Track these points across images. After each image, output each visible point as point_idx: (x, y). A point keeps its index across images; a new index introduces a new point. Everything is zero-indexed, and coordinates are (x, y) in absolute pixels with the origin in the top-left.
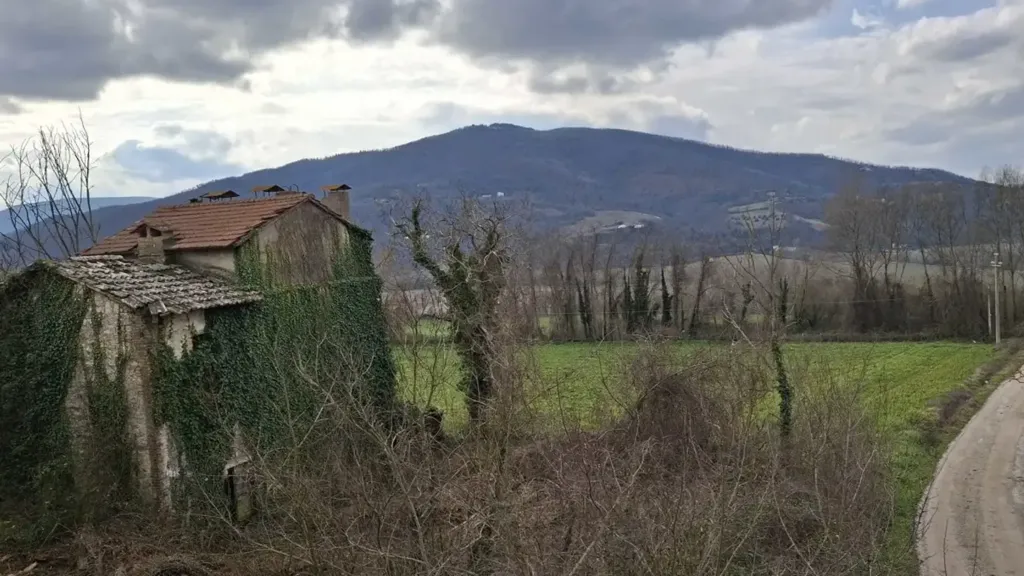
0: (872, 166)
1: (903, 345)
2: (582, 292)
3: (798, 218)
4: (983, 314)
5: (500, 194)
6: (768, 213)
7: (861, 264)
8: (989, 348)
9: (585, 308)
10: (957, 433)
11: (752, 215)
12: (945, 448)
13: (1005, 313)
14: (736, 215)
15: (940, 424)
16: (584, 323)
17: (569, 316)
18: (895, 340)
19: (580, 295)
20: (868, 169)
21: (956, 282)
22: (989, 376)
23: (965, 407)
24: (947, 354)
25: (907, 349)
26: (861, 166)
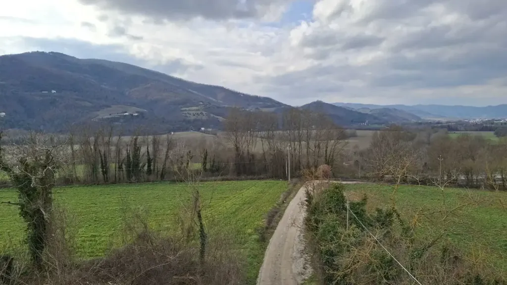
0: (243, 94)
1: (253, 182)
2: (103, 159)
3: (212, 115)
4: (284, 167)
5: (53, 91)
6: (199, 112)
7: (238, 145)
8: (286, 183)
9: (104, 166)
10: (273, 233)
11: (191, 112)
12: (268, 243)
13: (292, 166)
14: (185, 112)
15: (267, 228)
16: (104, 175)
17: (94, 169)
18: (251, 179)
19: (102, 159)
20: (242, 95)
21: (274, 154)
22: (285, 199)
23: (276, 217)
24: (270, 187)
25: (256, 184)
26: (239, 93)
